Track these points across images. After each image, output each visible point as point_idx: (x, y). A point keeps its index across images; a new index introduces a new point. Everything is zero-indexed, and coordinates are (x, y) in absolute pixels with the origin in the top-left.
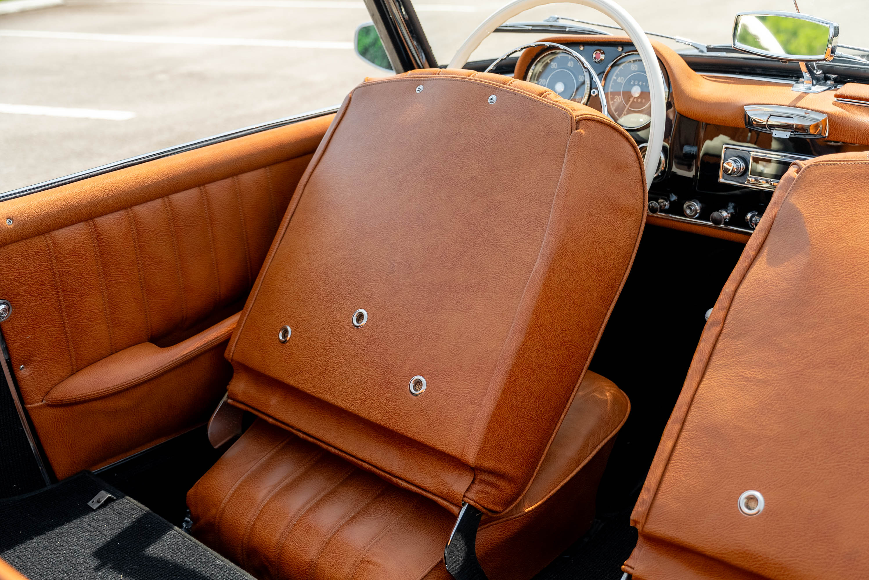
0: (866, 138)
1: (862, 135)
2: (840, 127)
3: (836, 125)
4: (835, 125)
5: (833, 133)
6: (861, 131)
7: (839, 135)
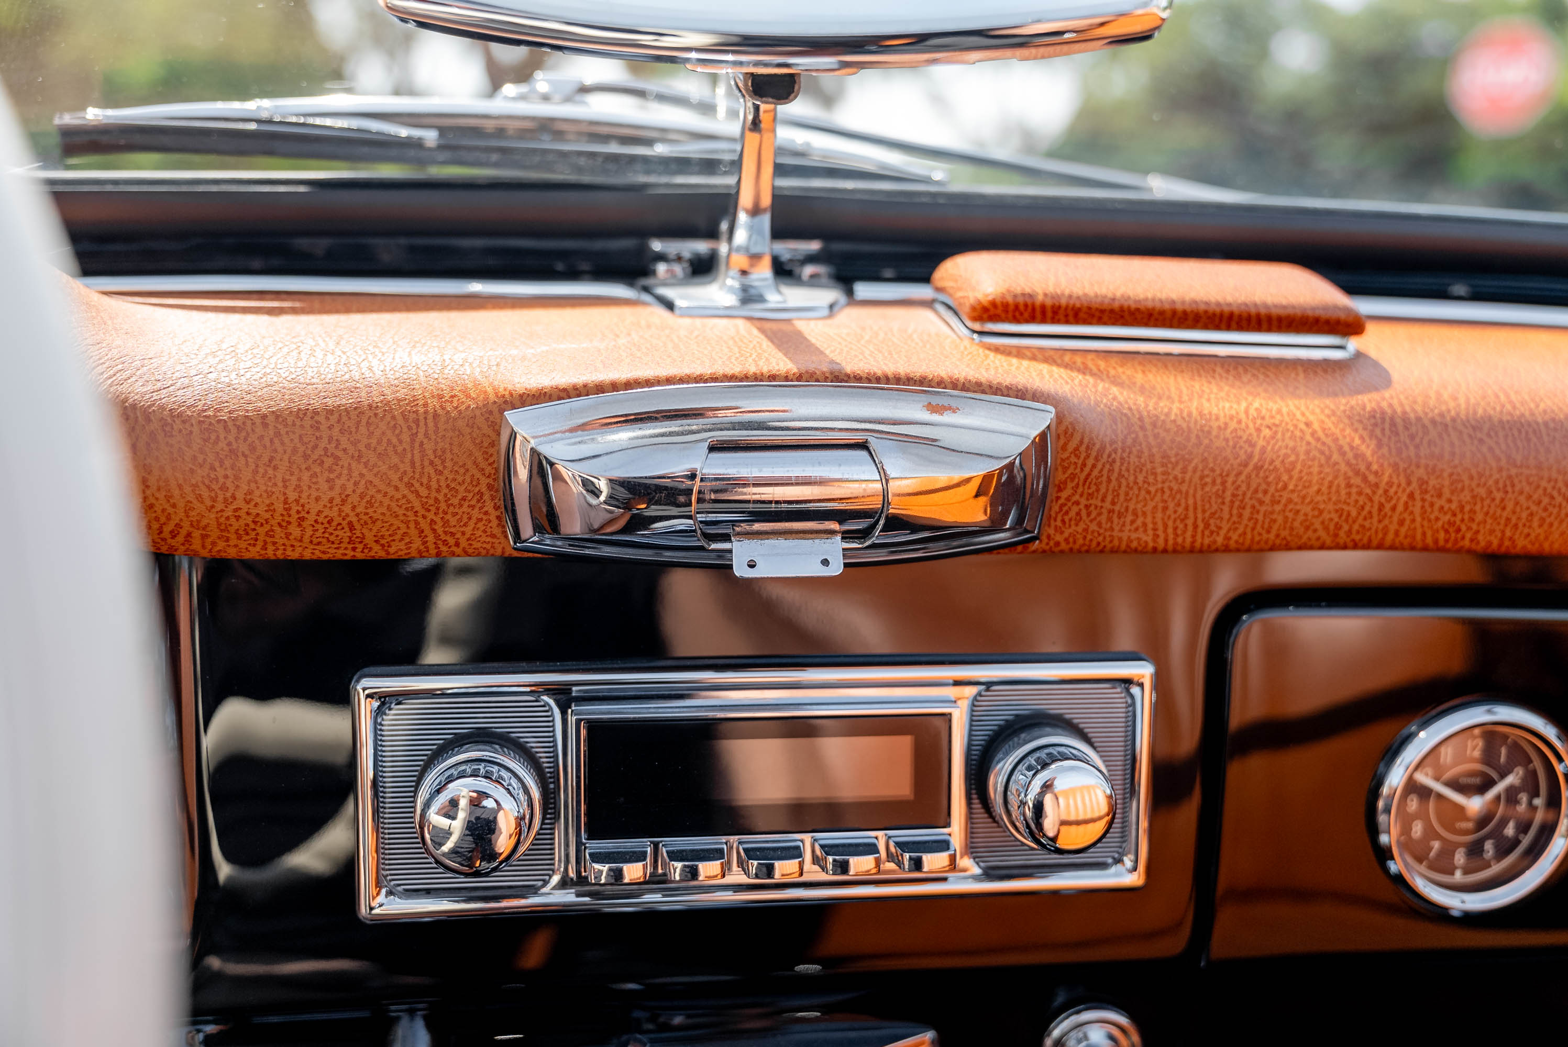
0: (1247, 513)
1: (1228, 494)
2: (1111, 471)
3: (1097, 459)
4: (1090, 462)
5: (1075, 509)
6: (1224, 477)
7: (1103, 518)
